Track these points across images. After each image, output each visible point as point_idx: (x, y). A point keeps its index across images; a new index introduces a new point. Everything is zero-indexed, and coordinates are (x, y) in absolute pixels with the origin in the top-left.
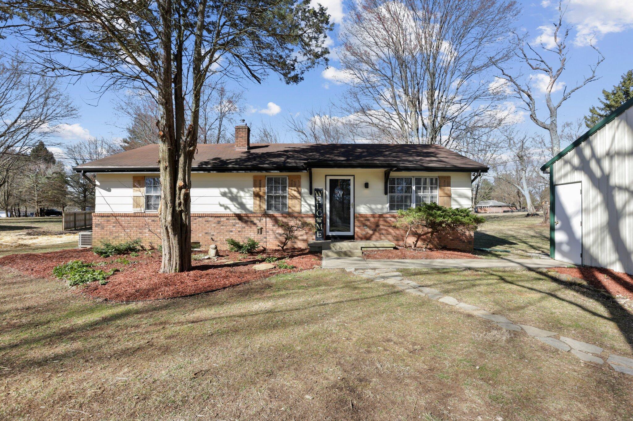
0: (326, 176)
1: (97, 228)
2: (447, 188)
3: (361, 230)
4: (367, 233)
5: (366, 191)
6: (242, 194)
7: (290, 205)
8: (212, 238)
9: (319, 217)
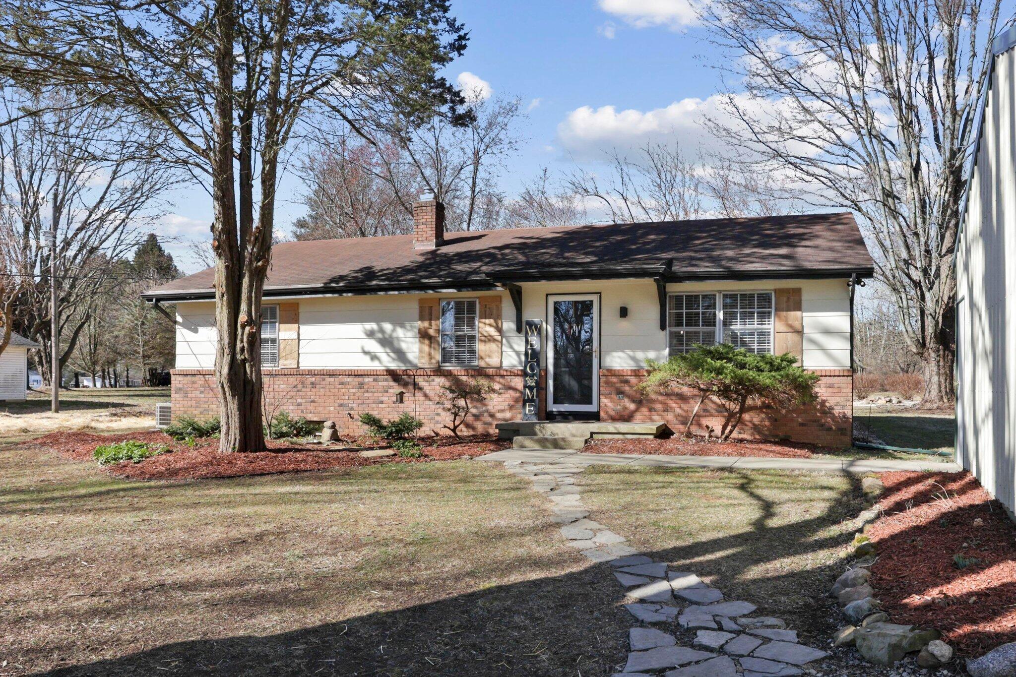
0: (547, 295)
1: (177, 395)
2: (792, 314)
3: (612, 400)
4: (625, 408)
5: (624, 324)
6: (400, 332)
7: (482, 354)
8: (350, 414)
9: (532, 376)
